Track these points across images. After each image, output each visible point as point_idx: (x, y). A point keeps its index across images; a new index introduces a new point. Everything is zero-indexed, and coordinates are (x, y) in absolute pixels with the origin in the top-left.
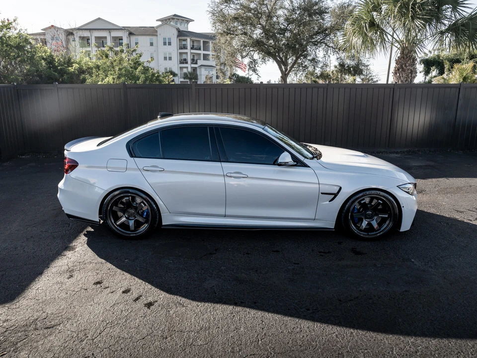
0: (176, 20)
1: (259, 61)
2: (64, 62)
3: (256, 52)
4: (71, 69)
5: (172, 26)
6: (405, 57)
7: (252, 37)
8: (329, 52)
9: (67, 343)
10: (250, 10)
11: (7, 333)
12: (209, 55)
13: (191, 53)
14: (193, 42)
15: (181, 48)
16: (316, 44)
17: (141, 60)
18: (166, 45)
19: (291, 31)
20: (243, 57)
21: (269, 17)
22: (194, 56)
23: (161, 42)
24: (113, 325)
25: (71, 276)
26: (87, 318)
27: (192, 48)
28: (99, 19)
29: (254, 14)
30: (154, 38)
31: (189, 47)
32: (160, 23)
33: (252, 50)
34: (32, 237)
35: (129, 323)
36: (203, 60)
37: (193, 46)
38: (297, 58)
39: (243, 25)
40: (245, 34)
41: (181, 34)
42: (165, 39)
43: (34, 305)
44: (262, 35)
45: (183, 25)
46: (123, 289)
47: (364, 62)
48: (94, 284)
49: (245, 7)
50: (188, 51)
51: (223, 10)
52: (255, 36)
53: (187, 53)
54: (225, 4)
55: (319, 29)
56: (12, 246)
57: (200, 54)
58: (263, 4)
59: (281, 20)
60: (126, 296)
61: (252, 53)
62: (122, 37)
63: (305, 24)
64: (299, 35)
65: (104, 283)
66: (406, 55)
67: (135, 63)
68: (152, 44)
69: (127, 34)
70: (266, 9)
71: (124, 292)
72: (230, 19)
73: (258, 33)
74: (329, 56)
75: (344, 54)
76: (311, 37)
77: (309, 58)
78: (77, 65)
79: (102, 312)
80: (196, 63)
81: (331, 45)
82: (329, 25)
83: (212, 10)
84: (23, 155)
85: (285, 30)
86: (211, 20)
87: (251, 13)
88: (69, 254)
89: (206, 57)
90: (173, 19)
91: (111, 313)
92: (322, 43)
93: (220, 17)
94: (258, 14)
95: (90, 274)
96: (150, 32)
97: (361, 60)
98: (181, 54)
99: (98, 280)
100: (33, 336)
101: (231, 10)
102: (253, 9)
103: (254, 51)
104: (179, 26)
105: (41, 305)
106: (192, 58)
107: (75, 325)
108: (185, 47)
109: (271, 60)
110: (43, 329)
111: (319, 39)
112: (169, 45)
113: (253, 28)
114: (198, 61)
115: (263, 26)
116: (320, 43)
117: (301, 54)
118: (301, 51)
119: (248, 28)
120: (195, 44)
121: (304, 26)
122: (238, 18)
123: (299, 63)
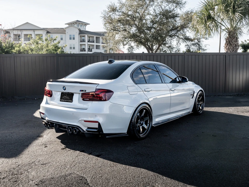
0: (78, 24)
1: (135, 47)
2: (9, 47)
3: (133, 42)
4: (14, 51)
5: (76, 27)
6: (231, 37)
7: (130, 32)
8: (180, 41)
9: (57, 169)
10: (128, 16)
11: (19, 167)
12: (99, 46)
13: (88, 45)
14: (89, 37)
15: (81, 41)
16: (171, 36)
18: (71, 39)
19: (155, 28)
20: (124, 45)
21: (141, 19)
23: (68, 37)
24: (80, 163)
25: (46, 147)
26: (64, 161)
27: (88, 42)
28: (27, 23)
29: (131, 18)
30: (63, 35)
31: (86, 41)
32: (67, 26)
33: (130, 40)
35: (89, 162)
36: (96, 49)
38: (159, 46)
39: (124, 25)
40: (125, 30)
41: (82, 32)
42: (70, 36)
43: (30, 157)
44: (136, 31)
45: (82, 27)
48: (61, 149)
49: (125, 14)
50: (86, 43)
51: (111, 16)
52: (131, 32)
53: (85, 45)
54: (113, 12)
55: (173, 27)
56: (3, 136)
57: (93, 45)
58: (137, 12)
59: (148, 22)
61: (130, 42)
62: (42, 34)
63: (164, 24)
64: (161, 31)
66: (232, 36)
67: (55, 47)
68: (62, 39)
69: (46, 33)
70: (138, 15)
72: (116, 21)
73: (133, 30)
74: (180, 44)
75: (190, 42)
76: (168, 32)
77: (167, 45)
78: (18, 48)
79: (71, 158)
80: (91, 51)
81: (181, 37)
82: (179, 24)
83: (104, 16)
85: (151, 28)
86: (103, 22)
87: (129, 17)
88: (41, 139)
89: (98, 47)
90: (76, 23)
91: (77, 159)
92: (176, 36)
93: (109, 21)
94: (133, 18)
96: (61, 31)
97: (201, 46)
98: (81, 45)
99: (63, 148)
100: (35, 167)
101: (116, 16)
102: (130, 15)
104: (80, 27)
105: (34, 157)
106: (88, 47)
107: (58, 163)
108: (84, 41)
109: (143, 47)
110: (40, 165)
111: (173, 33)
112: (73, 39)
113: (130, 27)
114: (93, 50)
115: (136, 25)
116: (174, 35)
117: (162, 43)
118: (162, 41)
119: (127, 26)
120: (91, 39)
121: (163, 25)
122: (121, 21)
123: (160, 49)
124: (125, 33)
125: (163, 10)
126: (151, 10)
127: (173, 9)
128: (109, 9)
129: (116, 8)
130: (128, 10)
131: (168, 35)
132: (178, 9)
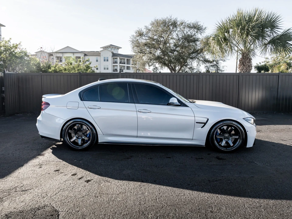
1: (159, 68)
2: (46, 67)
4: (50, 70)
5: (109, 51)
6: (245, 58)
8: (200, 63)
9: (35, 198)
10: (154, 40)
12: (130, 67)
13: (120, 66)
14: (121, 59)
15: (114, 63)
16: (192, 58)
17: (91, 66)
18: (105, 61)
19: (177, 51)
20: (149, 66)
21: (165, 43)
22: (121, 67)
23: (102, 59)
24: (64, 190)
25: (41, 167)
26: (48, 186)
27: (120, 63)
28: (68, 47)
29: (156, 42)
30: (99, 57)
31: (118, 62)
32: (102, 49)
33: (155, 62)
34: (19, 149)
35: (74, 189)
37: (121, 62)
38: (181, 67)
39: (150, 48)
40: (151, 53)
41: (114, 55)
42: (105, 58)
43: (16, 180)
44: (161, 54)
45: (115, 50)
46: (72, 174)
47: (221, 69)
48: (54, 171)
49: (151, 38)
50: (118, 64)
51: (138, 40)
52: (156, 54)
53: (117, 66)
54: (140, 37)
55: (194, 50)
56: (6, 153)
57: (125, 66)
58: (162, 37)
59: (172, 45)
60: (74, 177)
61: (155, 63)
62: (80, 57)
63: (186, 47)
64: (182, 53)
65: (61, 171)
66: (245, 57)
67: (87, 68)
68: (97, 61)
69: (83, 55)
70: (163, 39)
71: (72, 175)
72: (143, 45)
73: (158, 53)
74: (200, 65)
75: (209, 64)
76: (190, 54)
77: (188, 67)
78: (53, 68)
79: (58, 184)
81: (201, 59)
82: (200, 48)
83: (132, 40)
84: (18, 114)
85: (175, 50)
86: (131, 45)
87: (154, 41)
88: (40, 157)
89: (128, 68)
90: (110, 47)
91: (63, 184)
93: (136, 44)
94: (158, 41)
95: (52, 166)
96: (97, 54)
97: (219, 68)
98: (114, 66)
99: (57, 169)
100: (13, 194)
101: (143, 40)
102: (156, 39)
103: (156, 62)
104: (113, 51)
105: (20, 180)
106: (120, 68)
107: (40, 190)
108: (116, 62)
109: (166, 68)
110: (20, 191)
111: (194, 56)
112: (107, 61)
113: (155, 50)
114: (124, 70)
115: (161, 49)
116: (194, 58)
117: (184, 64)
118: (183, 62)
119: (152, 49)
120: (122, 61)
121: (185, 49)
122: (147, 44)
123: (182, 70)
124: (151, 56)
125: (185, 35)
126: (174, 35)
127: (194, 34)
128: (137, 34)
129: (143, 33)
130: (153, 34)
131: (189, 57)
132: (199, 34)
